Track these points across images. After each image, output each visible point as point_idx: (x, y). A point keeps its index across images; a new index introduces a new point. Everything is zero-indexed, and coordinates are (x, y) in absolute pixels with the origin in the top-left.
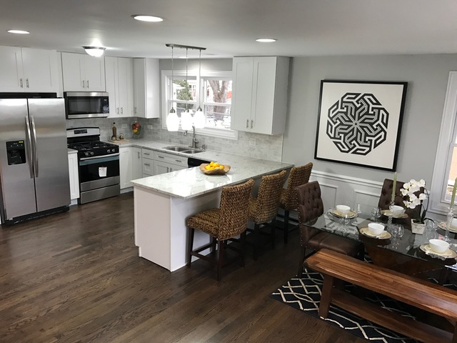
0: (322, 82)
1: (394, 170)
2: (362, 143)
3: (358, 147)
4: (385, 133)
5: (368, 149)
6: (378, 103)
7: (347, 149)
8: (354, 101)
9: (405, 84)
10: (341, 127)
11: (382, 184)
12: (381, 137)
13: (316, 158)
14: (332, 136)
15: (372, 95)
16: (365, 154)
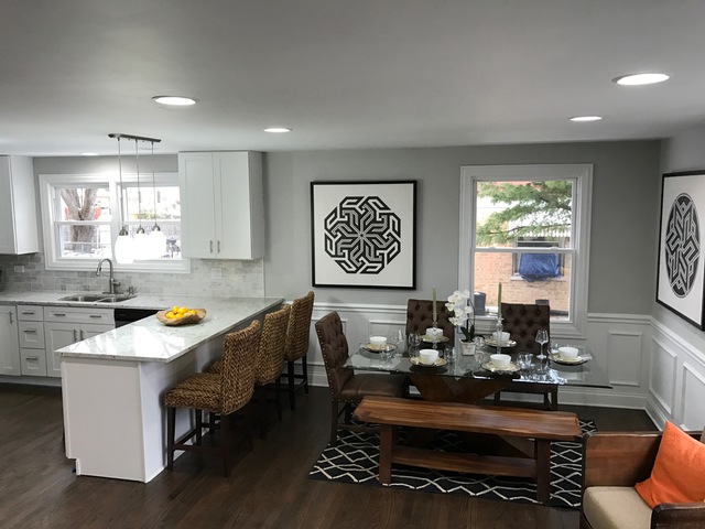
0: (312, 184)
1: (414, 288)
2: (372, 259)
3: (367, 264)
4: (399, 244)
5: (380, 265)
6: (386, 208)
7: (354, 269)
8: (357, 207)
9: (415, 182)
10: (343, 241)
11: (406, 307)
12: (394, 249)
13: (314, 285)
14: (333, 253)
15: (377, 198)
16: (377, 273)
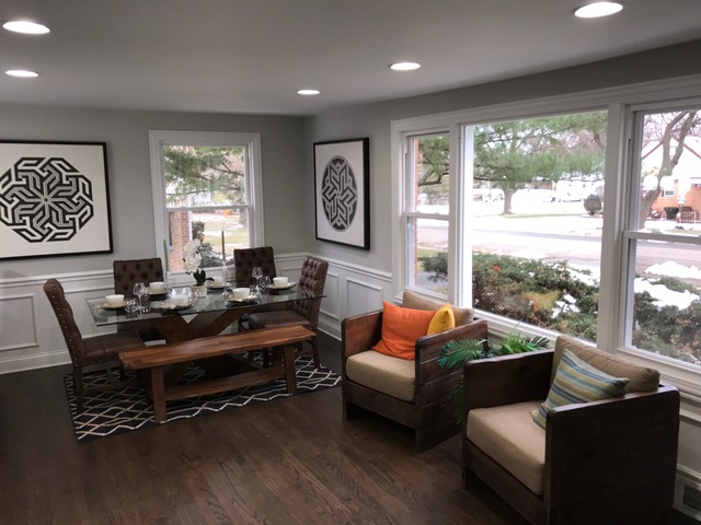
1: (111, 251)
2: (60, 225)
3: (55, 231)
4: (91, 207)
5: (70, 231)
6: (74, 170)
7: (39, 237)
8: (37, 169)
9: (104, 144)
10: (21, 206)
11: (112, 271)
12: (85, 213)
14: (10, 221)
15: (61, 159)
16: (67, 239)
